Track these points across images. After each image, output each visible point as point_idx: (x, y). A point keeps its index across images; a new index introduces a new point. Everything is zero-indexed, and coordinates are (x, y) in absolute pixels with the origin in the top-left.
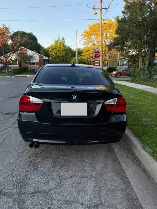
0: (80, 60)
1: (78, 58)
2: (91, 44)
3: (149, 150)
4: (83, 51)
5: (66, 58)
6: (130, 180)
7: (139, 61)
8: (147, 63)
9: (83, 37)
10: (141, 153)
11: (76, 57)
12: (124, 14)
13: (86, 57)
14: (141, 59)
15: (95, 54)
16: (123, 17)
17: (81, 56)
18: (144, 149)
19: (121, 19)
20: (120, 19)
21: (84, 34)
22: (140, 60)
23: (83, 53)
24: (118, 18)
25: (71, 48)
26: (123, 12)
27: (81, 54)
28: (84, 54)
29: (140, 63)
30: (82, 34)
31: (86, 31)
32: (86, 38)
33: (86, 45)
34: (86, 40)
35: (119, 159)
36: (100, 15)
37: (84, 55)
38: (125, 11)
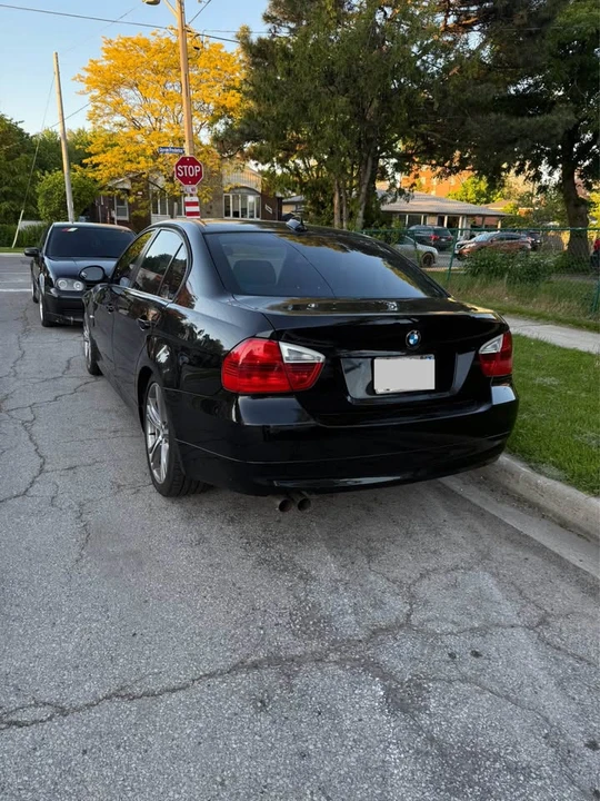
0: (80, 182)
1: (68, 174)
2: (118, 119)
3: (556, 473)
4: (91, 149)
5: (13, 173)
6: (557, 551)
7: (333, 205)
8: (361, 213)
9: (84, 86)
10: (537, 484)
11: (61, 169)
12: (270, 26)
13: (106, 174)
14: (341, 198)
15: (183, 170)
16: (265, 36)
17: (84, 166)
18: (541, 473)
19: (260, 40)
20: (254, 38)
21: (87, 75)
22: (336, 201)
23: (90, 155)
24: (246, 37)
25: (20, 126)
26: (267, 18)
27: (84, 161)
28: (95, 160)
29: (336, 211)
30: (80, 76)
31: (95, 63)
32: (96, 93)
33: (99, 123)
34: (98, 104)
35: (486, 509)
36: (178, 10)
37: (97, 165)
38: (274, 14)
